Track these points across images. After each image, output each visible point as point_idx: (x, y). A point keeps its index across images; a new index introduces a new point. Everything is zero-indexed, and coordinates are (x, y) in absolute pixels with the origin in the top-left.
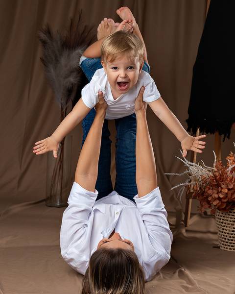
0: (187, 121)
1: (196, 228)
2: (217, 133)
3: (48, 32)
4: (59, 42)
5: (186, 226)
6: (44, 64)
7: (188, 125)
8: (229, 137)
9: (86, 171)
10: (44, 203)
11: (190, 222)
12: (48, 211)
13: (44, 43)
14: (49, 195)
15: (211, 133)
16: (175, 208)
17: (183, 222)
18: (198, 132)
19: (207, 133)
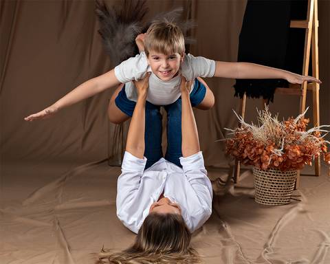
0: (234, 86)
1: (245, 185)
2: (261, 98)
3: (104, 8)
4: (115, 17)
5: (235, 183)
6: (103, 37)
7: (236, 90)
8: (272, 101)
9: (135, 146)
10: (107, 162)
11: (239, 179)
12: (111, 170)
13: (101, 18)
14: (110, 155)
15: (256, 97)
16: (229, 165)
17: (232, 180)
18: (245, 96)
19: (253, 97)
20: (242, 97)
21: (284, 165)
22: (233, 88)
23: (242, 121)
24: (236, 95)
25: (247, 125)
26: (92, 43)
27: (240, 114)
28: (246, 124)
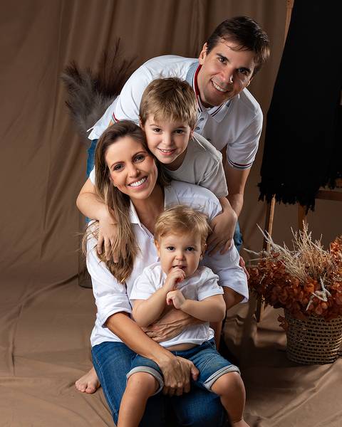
0: (259, 185)
2: (298, 204)
5: (258, 321)
7: (261, 190)
8: (313, 209)
10: (76, 281)
13: (70, 86)
17: (254, 316)
18: (274, 200)
19: (285, 203)
20: (269, 201)
21: (329, 311)
22: (258, 189)
23: (270, 241)
24: (261, 198)
25: (277, 247)
26: (55, 107)
27: (267, 228)
28: (274, 245)
